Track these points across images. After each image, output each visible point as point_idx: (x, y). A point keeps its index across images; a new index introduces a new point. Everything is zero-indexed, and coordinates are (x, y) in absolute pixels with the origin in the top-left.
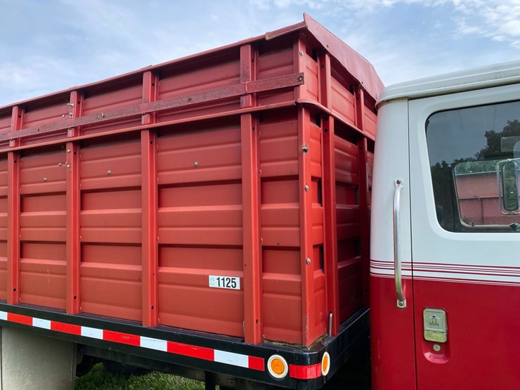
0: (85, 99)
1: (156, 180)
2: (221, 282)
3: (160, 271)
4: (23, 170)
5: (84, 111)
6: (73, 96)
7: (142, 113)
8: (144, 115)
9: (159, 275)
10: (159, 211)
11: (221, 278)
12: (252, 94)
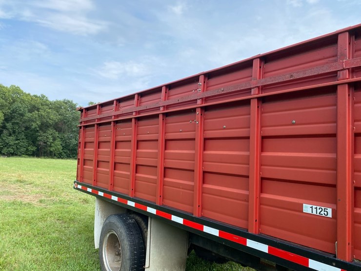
0: (208, 79)
1: (261, 133)
2: (314, 210)
3: (261, 196)
4: (167, 125)
5: (207, 87)
6: (202, 78)
7: (252, 87)
8: (253, 88)
9: (261, 199)
10: (262, 155)
11: (314, 207)
12: (348, 69)
